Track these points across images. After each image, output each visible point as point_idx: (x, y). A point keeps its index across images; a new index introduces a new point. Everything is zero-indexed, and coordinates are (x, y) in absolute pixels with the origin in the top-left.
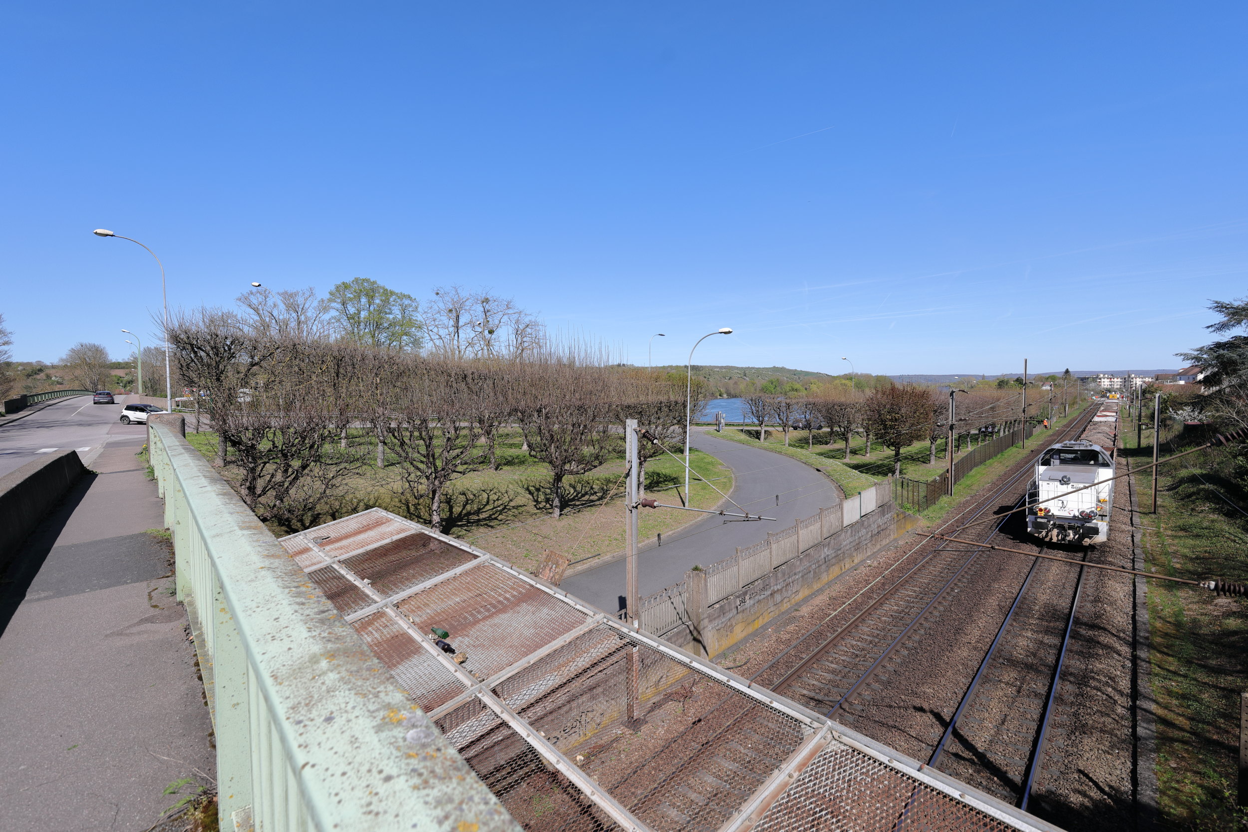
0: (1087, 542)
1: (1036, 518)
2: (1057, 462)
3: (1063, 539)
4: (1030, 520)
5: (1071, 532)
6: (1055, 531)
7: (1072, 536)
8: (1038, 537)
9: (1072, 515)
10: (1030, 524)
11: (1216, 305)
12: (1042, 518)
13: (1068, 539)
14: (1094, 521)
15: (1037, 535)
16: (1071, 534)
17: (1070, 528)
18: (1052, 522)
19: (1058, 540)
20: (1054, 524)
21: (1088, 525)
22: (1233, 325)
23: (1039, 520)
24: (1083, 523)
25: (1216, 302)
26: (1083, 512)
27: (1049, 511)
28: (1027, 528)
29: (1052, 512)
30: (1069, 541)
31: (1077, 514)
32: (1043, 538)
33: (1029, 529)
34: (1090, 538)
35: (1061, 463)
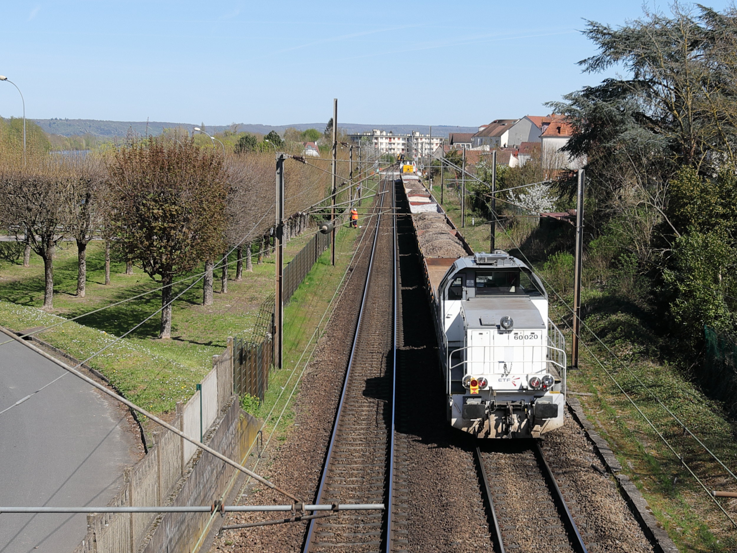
0: (538, 431)
1: (465, 399)
2: (472, 291)
3: (506, 432)
4: (455, 404)
5: (514, 416)
6: (493, 418)
7: (516, 424)
8: (467, 433)
9: (518, 387)
10: (454, 412)
11: (590, 27)
12: (474, 397)
13: (512, 429)
14: (547, 394)
15: (465, 429)
16: (516, 421)
17: (516, 409)
18: (488, 403)
19: (497, 434)
20: (492, 406)
21: (540, 401)
22: (609, 62)
23: (470, 402)
24: (531, 398)
25: (592, 24)
26: (534, 379)
27: (485, 384)
28: (451, 418)
29: (490, 384)
30: (513, 433)
31: (525, 384)
32: (475, 434)
33: (454, 421)
34: (542, 423)
35: (477, 293)
